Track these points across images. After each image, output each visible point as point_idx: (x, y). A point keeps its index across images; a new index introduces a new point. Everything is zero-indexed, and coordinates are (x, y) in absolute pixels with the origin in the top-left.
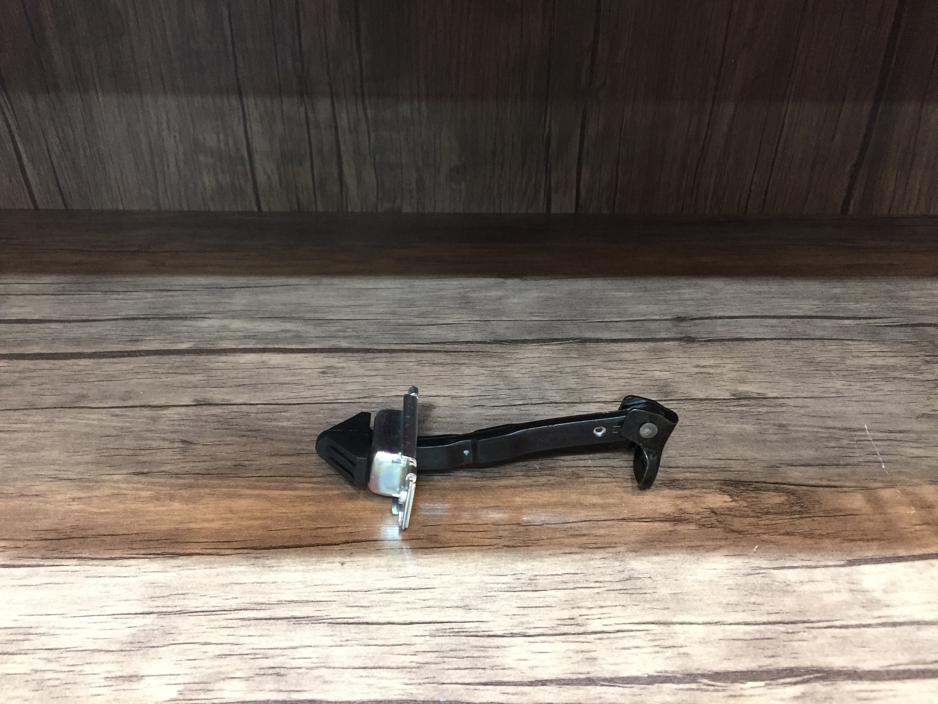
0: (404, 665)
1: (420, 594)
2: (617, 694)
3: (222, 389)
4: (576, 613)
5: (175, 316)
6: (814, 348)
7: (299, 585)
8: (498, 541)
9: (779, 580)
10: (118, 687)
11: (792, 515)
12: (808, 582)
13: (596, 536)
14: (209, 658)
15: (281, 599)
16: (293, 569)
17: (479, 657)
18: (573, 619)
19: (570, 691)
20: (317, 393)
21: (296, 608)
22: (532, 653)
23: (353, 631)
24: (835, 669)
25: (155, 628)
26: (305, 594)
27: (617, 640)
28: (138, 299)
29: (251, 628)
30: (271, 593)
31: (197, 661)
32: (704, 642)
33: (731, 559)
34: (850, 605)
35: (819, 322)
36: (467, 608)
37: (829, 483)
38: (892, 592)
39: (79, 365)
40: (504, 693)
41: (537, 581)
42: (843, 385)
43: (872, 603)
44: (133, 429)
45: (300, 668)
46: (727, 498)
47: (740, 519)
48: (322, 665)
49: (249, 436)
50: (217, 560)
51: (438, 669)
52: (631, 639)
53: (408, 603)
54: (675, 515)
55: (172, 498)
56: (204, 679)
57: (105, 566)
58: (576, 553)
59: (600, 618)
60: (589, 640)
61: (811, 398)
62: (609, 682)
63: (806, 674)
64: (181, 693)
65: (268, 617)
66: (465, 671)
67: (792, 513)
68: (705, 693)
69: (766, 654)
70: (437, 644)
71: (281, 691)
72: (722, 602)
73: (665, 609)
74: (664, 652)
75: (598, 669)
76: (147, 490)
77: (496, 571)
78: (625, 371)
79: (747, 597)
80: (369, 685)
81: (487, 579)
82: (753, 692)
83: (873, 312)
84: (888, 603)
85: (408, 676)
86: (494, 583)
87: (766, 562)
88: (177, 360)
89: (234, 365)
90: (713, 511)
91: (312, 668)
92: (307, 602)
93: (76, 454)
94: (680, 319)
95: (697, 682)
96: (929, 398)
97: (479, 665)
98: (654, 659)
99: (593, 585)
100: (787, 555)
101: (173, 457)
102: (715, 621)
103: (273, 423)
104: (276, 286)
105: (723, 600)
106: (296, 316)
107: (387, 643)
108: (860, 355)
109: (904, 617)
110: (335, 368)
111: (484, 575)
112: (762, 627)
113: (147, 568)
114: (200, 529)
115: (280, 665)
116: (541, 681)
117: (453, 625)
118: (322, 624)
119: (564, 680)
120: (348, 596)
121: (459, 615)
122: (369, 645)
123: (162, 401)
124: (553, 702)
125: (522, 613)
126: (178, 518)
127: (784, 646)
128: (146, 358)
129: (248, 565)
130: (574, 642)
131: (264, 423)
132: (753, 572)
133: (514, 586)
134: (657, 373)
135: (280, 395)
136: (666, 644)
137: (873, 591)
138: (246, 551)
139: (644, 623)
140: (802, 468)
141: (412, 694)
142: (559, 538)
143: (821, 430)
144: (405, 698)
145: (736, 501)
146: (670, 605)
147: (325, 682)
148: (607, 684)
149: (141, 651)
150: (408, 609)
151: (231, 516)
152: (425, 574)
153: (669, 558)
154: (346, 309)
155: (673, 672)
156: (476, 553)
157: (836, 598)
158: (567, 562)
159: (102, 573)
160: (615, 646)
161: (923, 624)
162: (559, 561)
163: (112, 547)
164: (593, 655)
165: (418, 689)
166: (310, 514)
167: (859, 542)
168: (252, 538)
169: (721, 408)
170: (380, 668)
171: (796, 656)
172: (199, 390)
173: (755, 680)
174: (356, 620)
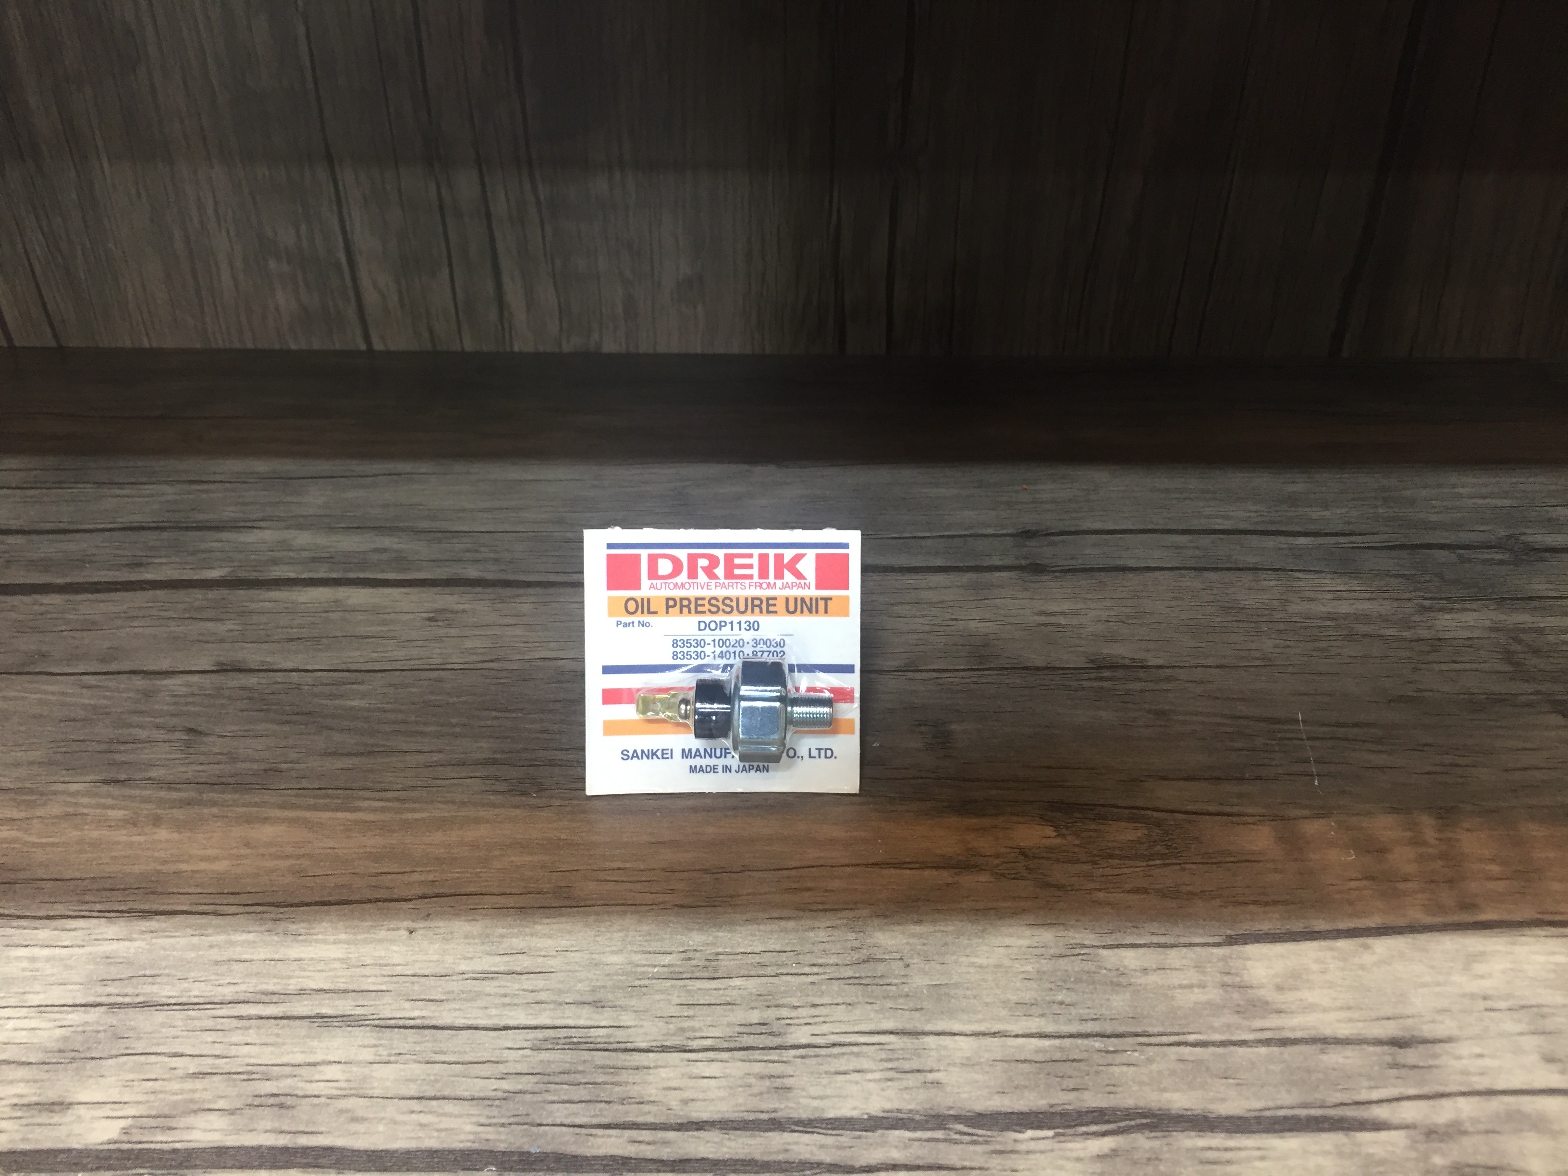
0: (482, 1095)
1: (528, 983)
2: (815, 1145)
3: (265, 646)
4: (772, 1014)
5: (208, 524)
6: (1240, 584)
7: (337, 965)
8: (667, 897)
9: (1109, 967)
10: (30, 1121)
11: (1150, 860)
12: (1155, 971)
13: (827, 891)
14: (177, 1078)
15: (305, 987)
16: (331, 938)
17: (605, 1083)
18: (764, 1024)
19: (740, 1141)
20: (415, 652)
21: (327, 1001)
22: (691, 1077)
23: (410, 1039)
24: (1173, 1112)
25: (101, 1028)
26: (344, 980)
27: (829, 1059)
28: (152, 495)
29: (251, 1031)
30: (290, 977)
31: (159, 1083)
32: (968, 1064)
33: (1037, 931)
34: (1214, 1008)
35: (1255, 540)
36: (598, 1005)
37: (1219, 809)
38: (1290, 990)
39: (42, 604)
40: (635, 1142)
41: (719, 963)
42: (1276, 646)
43: (1255, 1006)
44: (114, 710)
45: (318, 1096)
46: (1050, 831)
47: (1065, 865)
48: (353, 1092)
49: (295, 723)
50: (214, 922)
51: (537, 1102)
52: (852, 1058)
53: (505, 996)
54: (960, 858)
55: (157, 821)
56: (166, 1111)
57: (36, 928)
58: (789, 918)
59: (810, 1024)
60: (785, 1059)
61: (1218, 667)
62: (804, 1127)
63: (1126, 1120)
64: (126, 1131)
65: (280, 1015)
66: (579, 1105)
67: (1151, 857)
68: (956, 1146)
69: (1064, 1087)
70: (541, 1061)
71: (282, 1132)
72: (1009, 1000)
73: (917, 1010)
74: (901, 1079)
75: (791, 1105)
76: (119, 809)
77: (656, 946)
78: (922, 620)
79: (1051, 993)
80: (422, 1126)
81: (637, 958)
82: (1032, 1145)
83: (1349, 523)
84: (1283, 1006)
85: (487, 1112)
86: (649, 966)
87: (1092, 936)
88: (200, 597)
89: (290, 605)
90: (1023, 853)
91: (336, 1097)
92: (345, 991)
93: (17, 749)
94: (1028, 534)
95: (945, 1129)
96: (1415, 670)
97: (603, 1096)
98: (883, 1090)
99: (807, 970)
100: (1130, 925)
101: (168, 756)
102: (993, 1031)
103: (337, 702)
104: (376, 475)
105: (1011, 997)
106: (401, 525)
107: (460, 1060)
108: (1311, 595)
109: (1302, 1030)
110: (452, 612)
111: (636, 952)
112: (1067, 1042)
113: (102, 933)
114: (193, 872)
115: (288, 1091)
116: (697, 1123)
117: (573, 1032)
118: (362, 1028)
119: (733, 1121)
120: (413, 983)
121: (583, 1017)
122: (432, 1063)
123: (164, 665)
124: (711, 1156)
125: (686, 1014)
126: (162, 854)
127: (1097, 1072)
128: (151, 593)
129: (262, 932)
130: (760, 1061)
131: (324, 702)
132: (1069, 952)
133: (681, 970)
134: (973, 625)
135: (355, 656)
136: (907, 1066)
137: (1260, 987)
138: (260, 909)
139: (878, 1033)
140: (1181, 783)
141: (487, 1140)
142: (766, 893)
143: (1225, 721)
144: (476, 1146)
145: (1063, 836)
146: (925, 1004)
147: (355, 1120)
148: (801, 1129)
149: (74, 1065)
150: (504, 1005)
151: (248, 851)
152: (541, 950)
153: (937, 928)
154: (485, 515)
155: (911, 1111)
156: (629, 915)
157: (1198, 996)
158: (772, 932)
159: (31, 939)
160: (825, 1068)
161: (1330, 1044)
162: (759, 930)
163: (52, 900)
164: (788, 1082)
165: (499, 1133)
166: (373, 850)
167: (1251, 907)
168: (274, 889)
169: (1067, 683)
170: (444, 1098)
171: (1112, 1089)
172: (227, 646)
173: (1040, 1127)
174: (418, 1022)
